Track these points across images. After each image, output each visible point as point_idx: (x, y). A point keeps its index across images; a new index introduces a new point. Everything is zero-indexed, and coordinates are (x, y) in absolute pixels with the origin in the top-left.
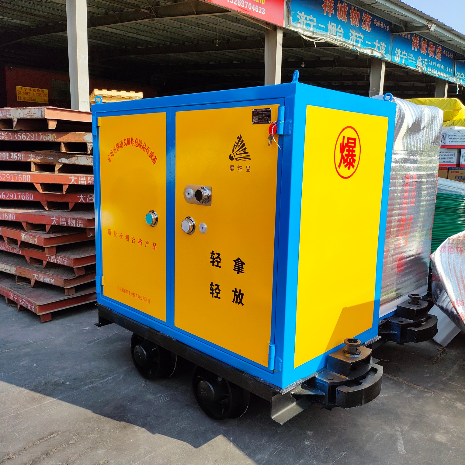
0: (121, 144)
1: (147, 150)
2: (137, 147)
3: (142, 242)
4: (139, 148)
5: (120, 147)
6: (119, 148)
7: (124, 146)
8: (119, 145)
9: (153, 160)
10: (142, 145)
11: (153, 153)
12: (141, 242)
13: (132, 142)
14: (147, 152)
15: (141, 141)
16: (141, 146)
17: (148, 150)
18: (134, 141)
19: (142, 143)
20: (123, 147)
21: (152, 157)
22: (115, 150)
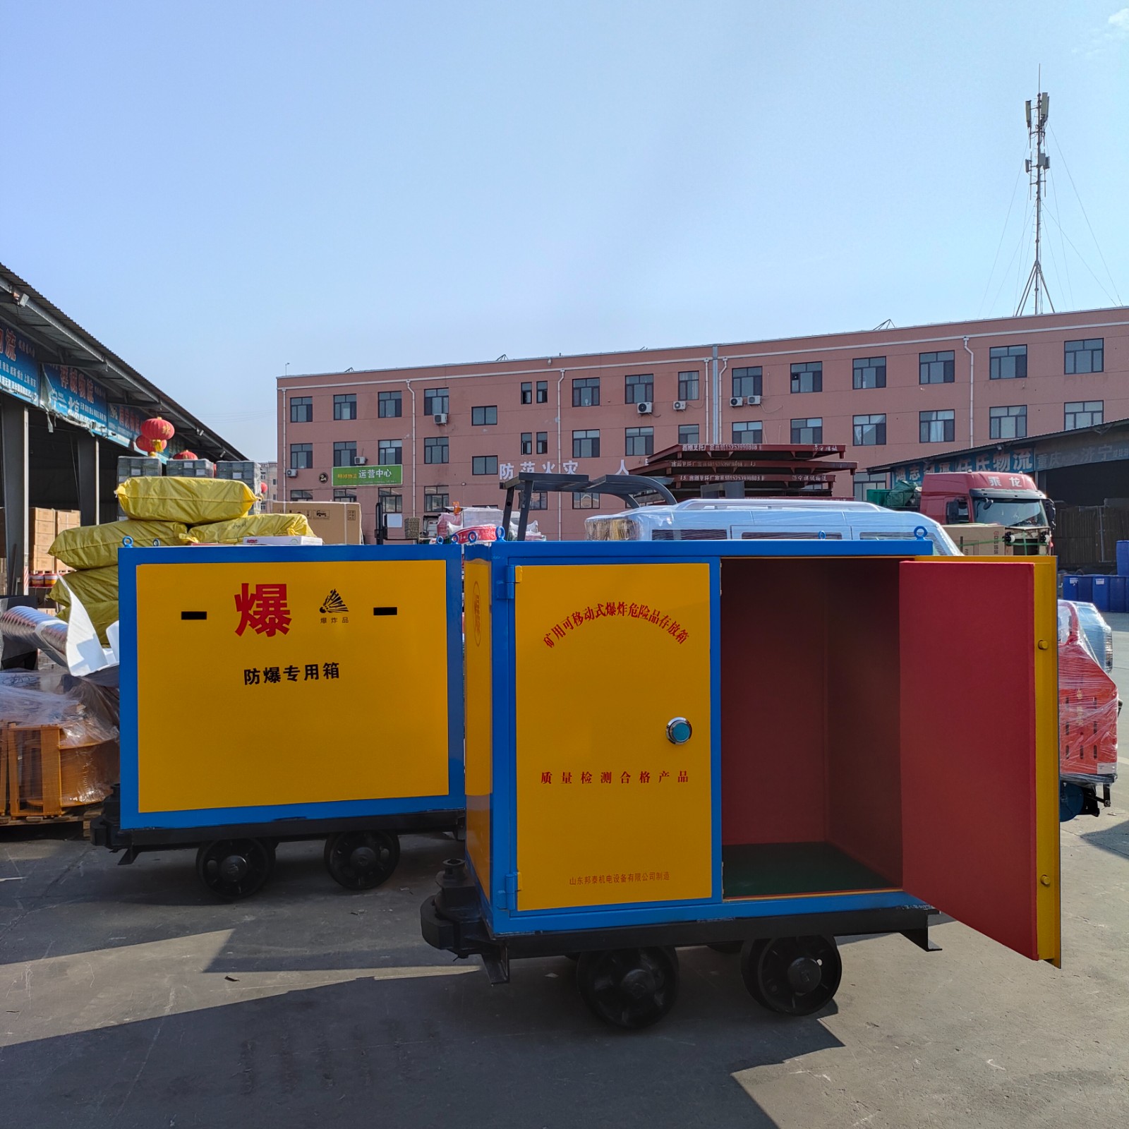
0: (588, 614)
1: (662, 621)
2: (636, 616)
3: (649, 777)
4: (641, 619)
5: (586, 618)
6: (581, 621)
7: (597, 617)
8: (582, 615)
9: (679, 636)
10: (650, 614)
11: (679, 625)
12: (647, 776)
13: (621, 610)
14: (663, 625)
15: (647, 607)
16: (646, 615)
17: (665, 621)
18: (628, 607)
19: (649, 611)
20: (593, 618)
21: (675, 631)
22: (567, 624)
